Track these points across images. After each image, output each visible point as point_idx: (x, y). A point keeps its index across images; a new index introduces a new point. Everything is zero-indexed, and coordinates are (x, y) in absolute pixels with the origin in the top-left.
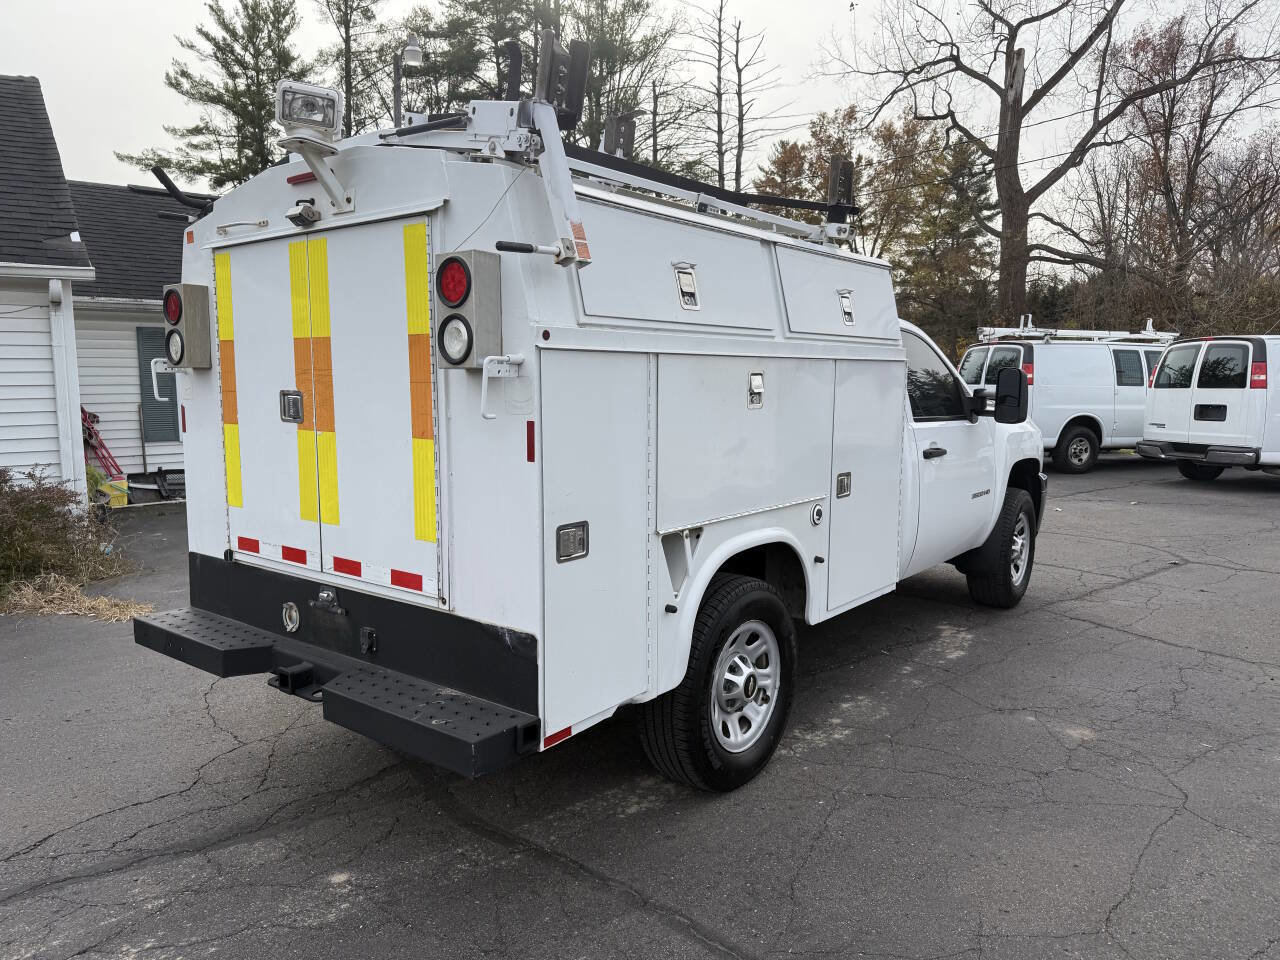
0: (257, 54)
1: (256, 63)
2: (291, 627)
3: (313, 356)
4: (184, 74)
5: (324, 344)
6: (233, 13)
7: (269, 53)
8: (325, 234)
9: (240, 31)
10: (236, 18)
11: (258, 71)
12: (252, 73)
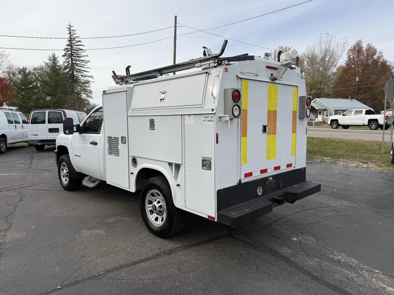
2: (260, 194)
3: (272, 115)
5: (275, 112)
8: (277, 84)
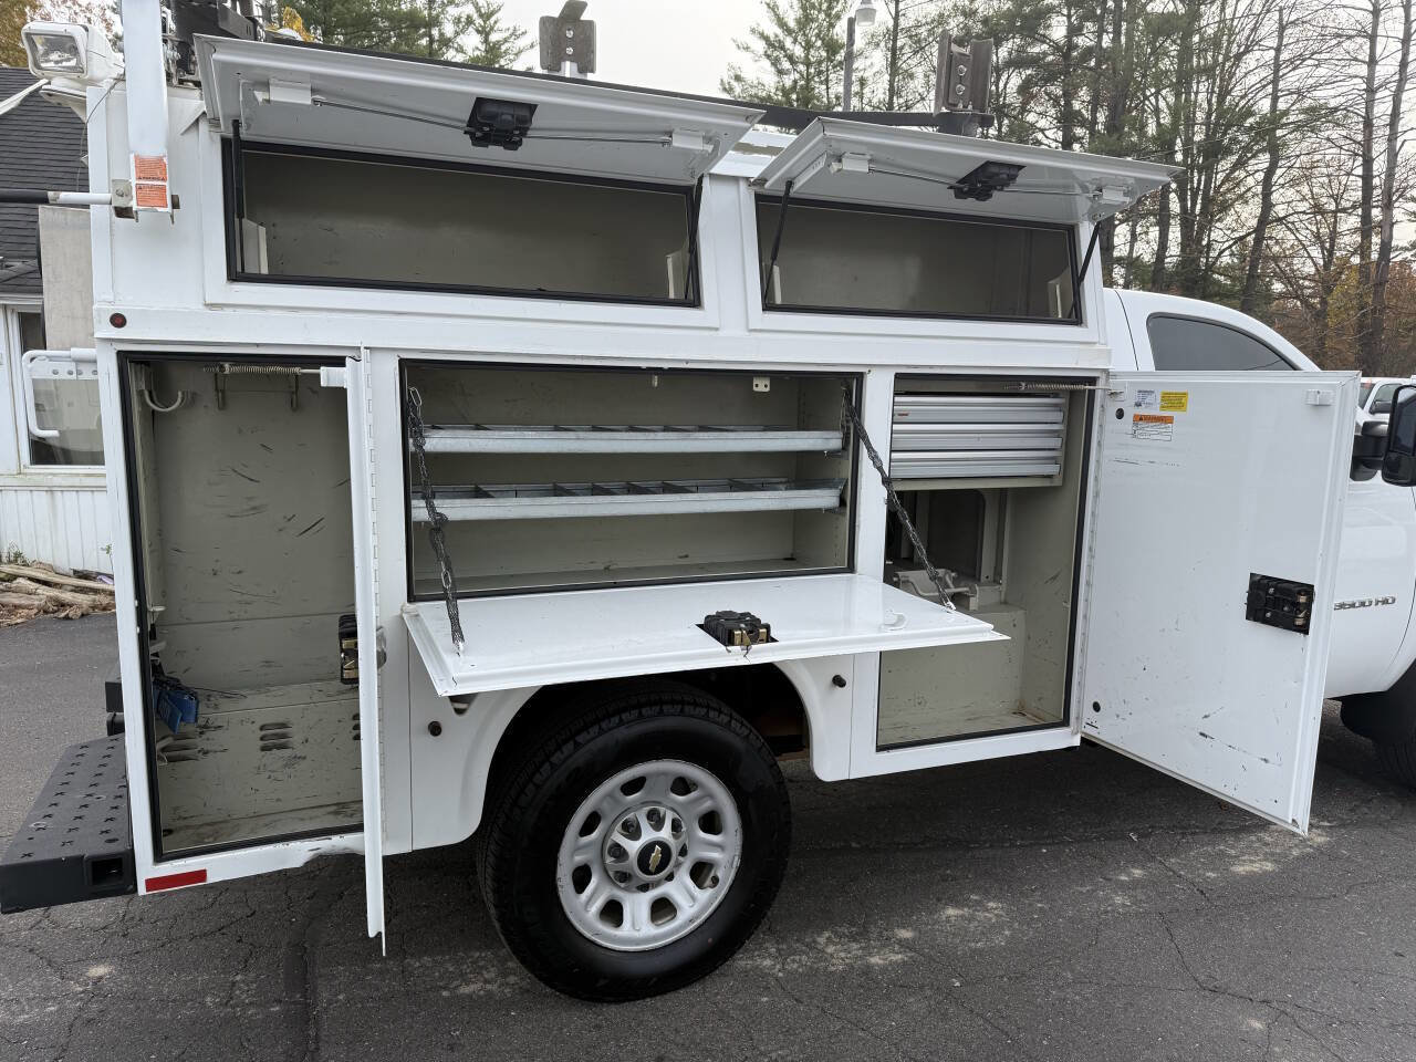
0: (808, 46)
1: (807, 56)
4: (738, 78)
6: (788, 7)
7: (819, 43)
9: (792, 24)
10: (790, 11)
11: (808, 64)
12: (802, 68)
